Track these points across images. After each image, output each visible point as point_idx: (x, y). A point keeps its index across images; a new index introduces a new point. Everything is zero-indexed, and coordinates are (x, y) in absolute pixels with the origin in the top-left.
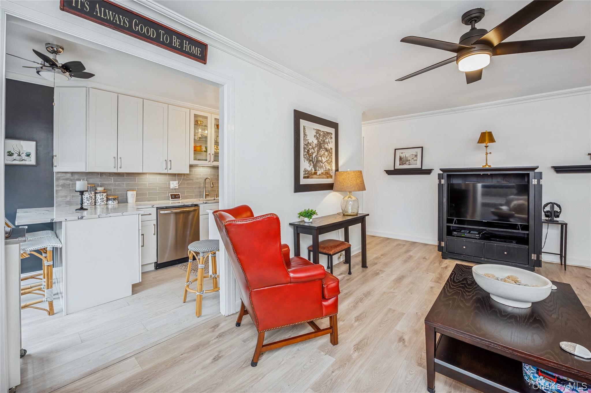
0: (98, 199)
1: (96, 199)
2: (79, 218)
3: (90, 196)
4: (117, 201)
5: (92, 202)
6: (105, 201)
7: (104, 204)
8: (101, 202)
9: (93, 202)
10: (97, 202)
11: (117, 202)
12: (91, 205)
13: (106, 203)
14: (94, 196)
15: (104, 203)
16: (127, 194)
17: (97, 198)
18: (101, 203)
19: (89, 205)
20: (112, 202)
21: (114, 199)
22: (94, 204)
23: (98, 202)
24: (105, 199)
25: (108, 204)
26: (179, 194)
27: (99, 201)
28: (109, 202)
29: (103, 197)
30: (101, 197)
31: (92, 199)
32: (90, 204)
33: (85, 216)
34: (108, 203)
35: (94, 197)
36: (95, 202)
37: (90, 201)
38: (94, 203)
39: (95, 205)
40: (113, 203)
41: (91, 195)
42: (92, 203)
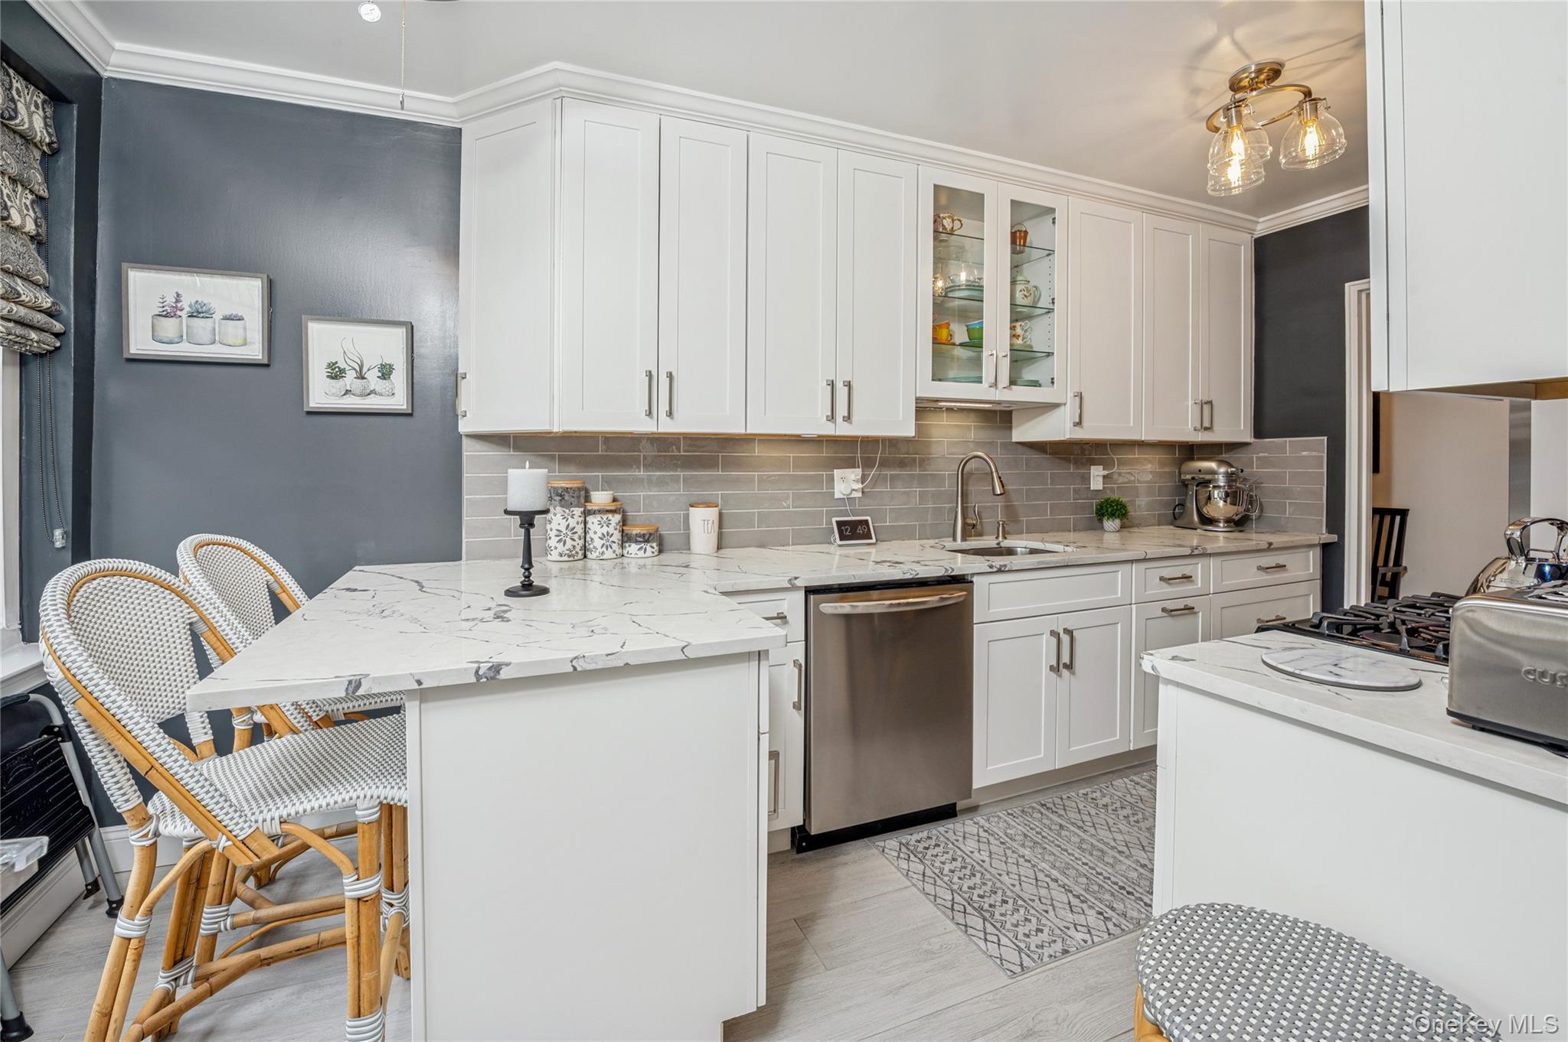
0: (593, 536)
1: (588, 539)
2: (480, 673)
3: (568, 525)
4: (654, 545)
5: (574, 547)
6: (615, 546)
7: (614, 556)
8: (604, 549)
9: (578, 548)
10: (591, 546)
11: (656, 548)
12: (572, 559)
13: (618, 551)
14: (583, 525)
15: (614, 552)
16: (687, 517)
17: (591, 534)
18: (603, 553)
19: (566, 558)
20: (640, 549)
21: (647, 537)
22: (580, 556)
23: (595, 548)
24: (617, 536)
25: (626, 555)
26: (867, 521)
27: (598, 543)
28: (628, 549)
29: (611, 530)
30: (605, 530)
31: (576, 537)
32: (569, 556)
33: (508, 665)
34: (625, 552)
35: (579, 529)
36: (585, 548)
37: (569, 543)
38: (580, 553)
39: (585, 557)
40: (641, 554)
41: (572, 522)
42: (574, 552)
